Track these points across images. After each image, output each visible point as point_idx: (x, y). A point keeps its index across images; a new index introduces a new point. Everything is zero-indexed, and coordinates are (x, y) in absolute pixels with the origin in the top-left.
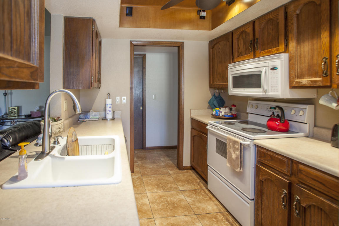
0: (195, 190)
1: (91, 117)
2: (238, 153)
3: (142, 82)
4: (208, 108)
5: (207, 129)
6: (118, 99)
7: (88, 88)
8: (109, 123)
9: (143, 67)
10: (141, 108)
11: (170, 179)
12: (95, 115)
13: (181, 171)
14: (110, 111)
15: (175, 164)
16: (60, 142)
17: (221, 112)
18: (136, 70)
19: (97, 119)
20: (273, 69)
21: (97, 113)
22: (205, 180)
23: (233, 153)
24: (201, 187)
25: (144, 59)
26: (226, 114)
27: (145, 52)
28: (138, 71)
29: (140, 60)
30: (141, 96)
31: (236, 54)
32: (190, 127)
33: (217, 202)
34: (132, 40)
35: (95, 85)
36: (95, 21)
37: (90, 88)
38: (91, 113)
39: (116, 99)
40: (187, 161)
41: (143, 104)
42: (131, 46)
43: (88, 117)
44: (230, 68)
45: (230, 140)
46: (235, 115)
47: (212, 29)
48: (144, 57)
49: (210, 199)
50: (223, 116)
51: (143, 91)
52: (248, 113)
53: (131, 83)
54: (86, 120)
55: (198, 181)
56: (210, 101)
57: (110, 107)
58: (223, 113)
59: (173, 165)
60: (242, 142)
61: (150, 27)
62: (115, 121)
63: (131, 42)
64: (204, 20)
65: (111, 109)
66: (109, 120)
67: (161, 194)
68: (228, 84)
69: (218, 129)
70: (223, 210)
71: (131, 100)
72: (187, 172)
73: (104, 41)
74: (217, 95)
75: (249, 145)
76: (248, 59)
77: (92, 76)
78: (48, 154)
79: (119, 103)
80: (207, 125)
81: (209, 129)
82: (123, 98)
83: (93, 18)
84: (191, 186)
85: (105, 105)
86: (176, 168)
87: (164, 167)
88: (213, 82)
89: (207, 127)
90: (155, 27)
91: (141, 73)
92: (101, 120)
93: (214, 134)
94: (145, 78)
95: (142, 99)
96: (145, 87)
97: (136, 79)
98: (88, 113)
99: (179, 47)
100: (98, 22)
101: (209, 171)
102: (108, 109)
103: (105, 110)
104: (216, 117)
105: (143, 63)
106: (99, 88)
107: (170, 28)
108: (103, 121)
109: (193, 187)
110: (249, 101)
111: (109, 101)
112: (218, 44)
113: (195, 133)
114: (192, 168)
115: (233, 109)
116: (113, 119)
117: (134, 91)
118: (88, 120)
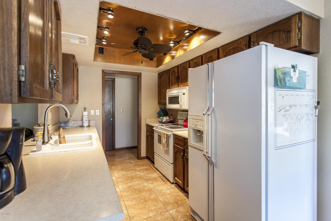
0: (147, 169)
1: (70, 125)
2: (166, 139)
3: (112, 99)
4: (157, 118)
5: (154, 130)
6: (92, 112)
7: (71, 104)
8: (86, 129)
9: (113, 88)
10: (112, 119)
11: (131, 165)
12: (74, 124)
13: (139, 160)
14: (86, 121)
15: (136, 157)
16: (52, 138)
17: (164, 119)
18: (107, 90)
19: (76, 127)
20: (184, 94)
21: (75, 122)
22: (153, 162)
23: (164, 140)
24: (151, 167)
25: (114, 82)
26: (167, 120)
27: (114, 76)
28: (109, 91)
29: (111, 83)
30: (112, 110)
31: (171, 84)
32: (145, 130)
33: (159, 173)
34: (104, 69)
35: (76, 101)
36: (75, 56)
37: (72, 104)
38: (70, 122)
39: (91, 112)
40: (143, 153)
41: (113, 116)
42: (103, 74)
43: (67, 125)
44: (167, 92)
45: (163, 133)
46: (172, 120)
47: (157, 67)
48: (113, 81)
49: (155, 172)
50: (165, 121)
51: (113, 106)
52: (178, 119)
53: (103, 100)
54: (66, 127)
55: (150, 164)
56: (159, 112)
57: (86, 118)
58: (165, 120)
59: (135, 157)
60: (167, 133)
61: (116, 63)
62: (90, 127)
63: (103, 71)
64: (152, 61)
65: (87, 119)
66: (85, 127)
67: (124, 173)
68: (166, 102)
69: (159, 129)
70: (161, 175)
71: (103, 112)
72: (144, 160)
73: (80, 68)
74: (163, 108)
75: (170, 134)
76: (175, 87)
77: (73, 95)
78: (47, 143)
79: (93, 114)
80: (154, 127)
81: (155, 130)
82: (97, 111)
83: (73, 54)
84: (145, 167)
85: (82, 116)
86: (136, 159)
87: (128, 159)
88: (160, 101)
89: (153, 128)
90: (119, 63)
91: (111, 93)
92: (79, 127)
93: (157, 132)
94: (115, 97)
95: (112, 112)
96: (115, 104)
97: (107, 97)
98: (68, 123)
99: (138, 76)
100: (77, 57)
101: (155, 155)
102: (85, 119)
103: (82, 120)
104: (161, 122)
105: (113, 85)
106: (77, 103)
107: (130, 64)
108: (81, 128)
109: (146, 167)
110: (179, 112)
111: (85, 113)
112: (163, 76)
113: (149, 133)
114: (147, 158)
115: (171, 117)
116: (89, 126)
117: (106, 107)
118: (67, 127)
